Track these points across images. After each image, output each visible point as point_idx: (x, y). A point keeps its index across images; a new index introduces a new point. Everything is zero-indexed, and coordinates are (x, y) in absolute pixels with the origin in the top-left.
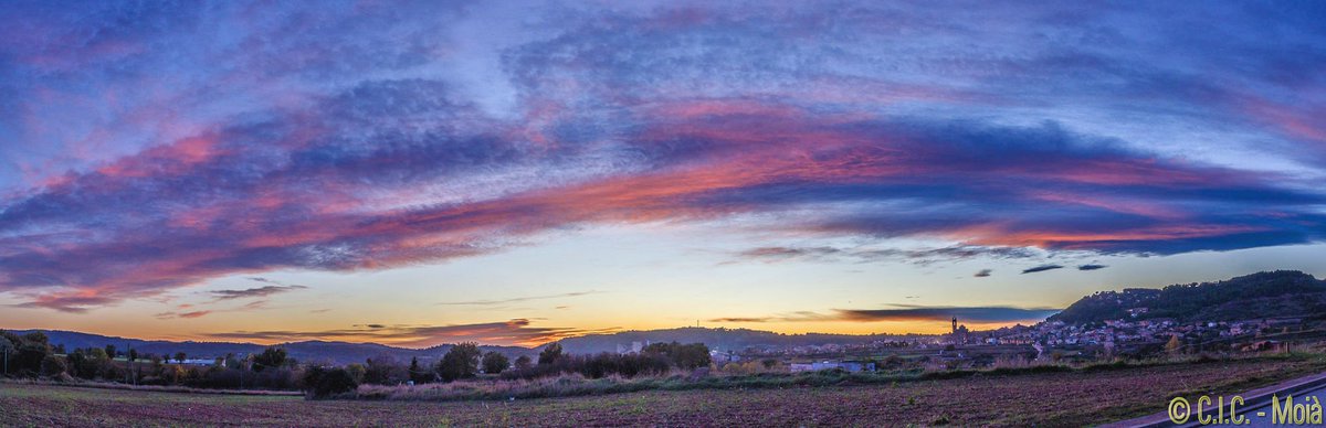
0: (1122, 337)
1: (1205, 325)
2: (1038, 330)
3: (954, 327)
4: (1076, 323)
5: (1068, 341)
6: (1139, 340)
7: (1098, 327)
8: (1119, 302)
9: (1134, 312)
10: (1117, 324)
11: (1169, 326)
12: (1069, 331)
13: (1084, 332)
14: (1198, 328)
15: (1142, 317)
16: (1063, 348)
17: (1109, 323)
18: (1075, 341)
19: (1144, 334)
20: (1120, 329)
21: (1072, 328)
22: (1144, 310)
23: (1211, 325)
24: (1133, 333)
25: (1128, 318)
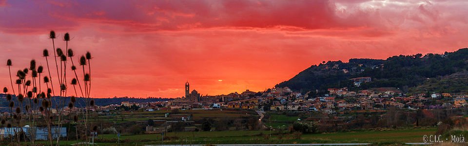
0: (342, 105)
1: (428, 95)
2: (266, 96)
3: (187, 91)
4: (302, 90)
5: (290, 108)
6: (358, 108)
7: (322, 95)
8: (345, 71)
9: (357, 82)
10: (340, 92)
11: (390, 97)
12: (294, 98)
13: (307, 99)
14: (421, 98)
15: (364, 87)
16: (284, 114)
17: (332, 91)
18: (296, 108)
19: (364, 101)
20: (342, 97)
21: (298, 95)
22: (368, 79)
23: (434, 96)
24: (355, 101)
25: (351, 87)
